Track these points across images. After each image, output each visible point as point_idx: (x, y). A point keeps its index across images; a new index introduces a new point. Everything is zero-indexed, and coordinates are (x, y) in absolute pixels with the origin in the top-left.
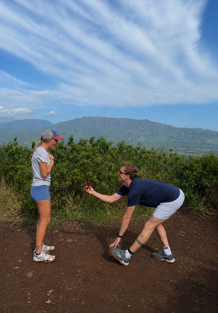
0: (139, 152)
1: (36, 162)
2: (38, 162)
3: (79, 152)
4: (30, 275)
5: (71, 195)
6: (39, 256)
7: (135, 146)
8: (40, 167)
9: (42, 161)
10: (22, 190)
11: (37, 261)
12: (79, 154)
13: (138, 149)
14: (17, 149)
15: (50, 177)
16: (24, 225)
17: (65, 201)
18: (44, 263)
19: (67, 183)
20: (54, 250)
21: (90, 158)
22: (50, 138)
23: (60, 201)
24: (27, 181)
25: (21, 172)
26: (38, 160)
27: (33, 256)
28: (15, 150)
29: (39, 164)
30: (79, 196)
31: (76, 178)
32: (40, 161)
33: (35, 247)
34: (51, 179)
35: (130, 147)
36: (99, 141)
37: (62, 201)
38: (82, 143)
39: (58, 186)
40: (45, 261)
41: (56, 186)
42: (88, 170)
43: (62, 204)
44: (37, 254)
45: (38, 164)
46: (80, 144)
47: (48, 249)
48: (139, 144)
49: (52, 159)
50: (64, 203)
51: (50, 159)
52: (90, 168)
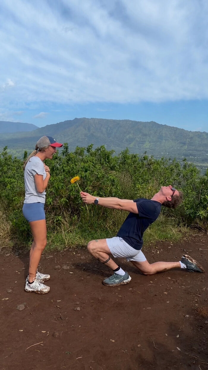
0: (145, 162)
1: (30, 175)
2: (33, 175)
3: (76, 163)
4: (21, 307)
5: (67, 213)
6: (32, 285)
7: (140, 155)
8: (34, 180)
9: (37, 173)
10: (11, 207)
11: (30, 291)
12: (76, 165)
13: (145, 159)
14: (6, 160)
15: (45, 193)
16: (15, 249)
17: (61, 221)
18: (37, 293)
19: (62, 200)
20: (49, 279)
21: (89, 171)
22: (46, 146)
23: (55, 221)
24: (17, 198)
25: (11, 187)
26: (33, 172)
27: (25, 285)
28: (4, 160)
29: (34, 177)
30: (76, 215)
31: (72, 194)
32: (35, 174)
33: (28, 275)
34: (46, 195)
35: (135, 157)
36: (98, 150)
37: (57, 221)
38: (79, 152)
39: (52, 203)
40: (38, 291)
41: (51, 204)
42: (87, 184)
43: (56, 224)
44: (29, 283)
45: (32, 176)
46: (76, 153)
47: (42, 278)
48: (146, 152)
49: (48, 171)
50: (59, 223)
51: (46, 171)
52: (89, 182)
